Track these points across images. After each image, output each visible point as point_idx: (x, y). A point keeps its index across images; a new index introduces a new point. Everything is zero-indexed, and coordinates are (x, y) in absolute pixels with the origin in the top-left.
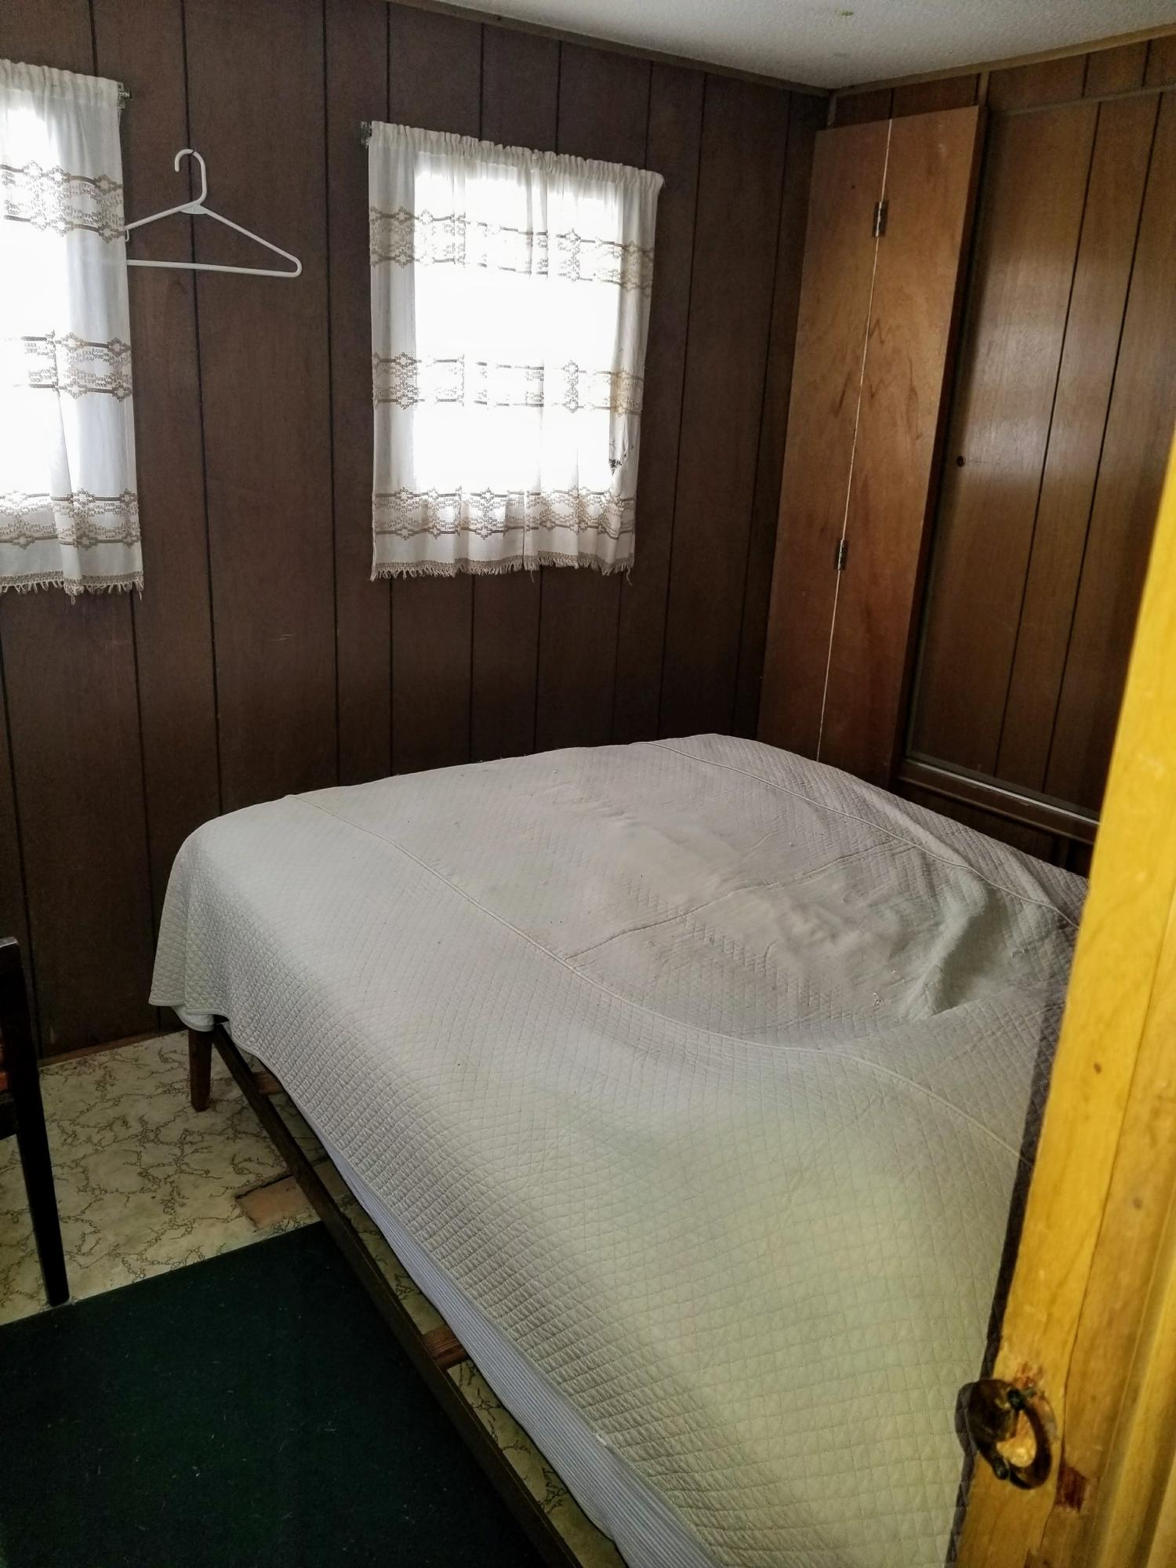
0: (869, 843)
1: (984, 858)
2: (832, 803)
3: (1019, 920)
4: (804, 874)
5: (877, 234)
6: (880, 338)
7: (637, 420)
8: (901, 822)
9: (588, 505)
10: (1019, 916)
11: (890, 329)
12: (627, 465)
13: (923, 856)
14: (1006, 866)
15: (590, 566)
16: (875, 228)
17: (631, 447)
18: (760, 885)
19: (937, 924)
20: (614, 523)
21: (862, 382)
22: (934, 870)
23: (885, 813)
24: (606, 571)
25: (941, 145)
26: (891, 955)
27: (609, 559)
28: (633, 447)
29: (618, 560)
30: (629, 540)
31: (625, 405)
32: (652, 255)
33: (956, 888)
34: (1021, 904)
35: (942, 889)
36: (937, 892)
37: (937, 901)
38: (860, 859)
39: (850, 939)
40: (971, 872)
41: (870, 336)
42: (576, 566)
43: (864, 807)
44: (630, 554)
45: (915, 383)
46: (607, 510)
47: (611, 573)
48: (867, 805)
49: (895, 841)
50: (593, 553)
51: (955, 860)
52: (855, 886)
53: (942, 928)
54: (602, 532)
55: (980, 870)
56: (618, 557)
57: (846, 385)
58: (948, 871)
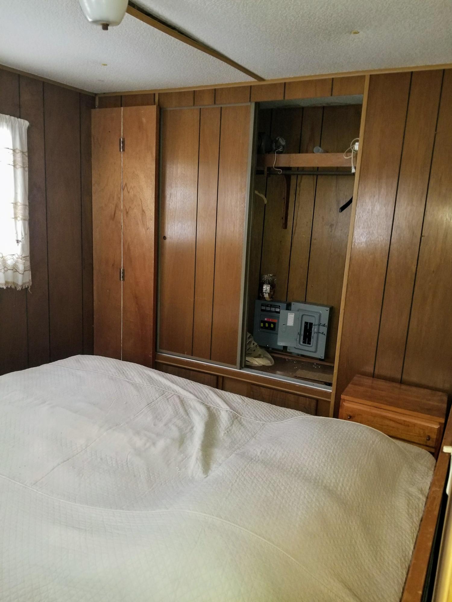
0: (157, 395)
1: (201, 394)
2: (138, 380)
3: (221, 418)
4: (134, 416)
5: (121, 151)
6: (128, 191)
7: (27, 223)
8: (167, 384)
9: (7, 260)
10: (220, 417)
11: (131, 187)
12: (24, 242)
13: (179, 397)
14: (209, 395)
15: (11, 286)
16: (120, 148)
17: (25, 234)
18: (117, 426)
19: (192, 428)
20: (21, 267)
21: (122, 207)
22: (185, 403)
23: (160, 381)
24: (19, 288)
25: (143, 119)
26: (179, 447)
27: (20, 283)
28: (26, 234)
29: (24, 283)
30: (28, 275)
31: (21, 217)
32: (27, 154)
33: (195, 409)
34: (219, 411)
35: (190, 411)
36: (188, 413)
37: (189, 417)
38: (155, 404)
39: (161, 444)
40: (199, 401)
41: (123, 190)
42: (5, 288)
43: (151, 380)
44: (29, 280)
45: (144, 208)
46: (17, 262)
47: (22, 289)
48: (151, 378)
49: (167, 393)
50: (12, 281)
51: (191, 397)
52: (156, 417)
53: (194, 429)
54: (15, 271)
55: (201, 399)
56: (24, 282)
57: (115, 208)
58: (190, 402)
